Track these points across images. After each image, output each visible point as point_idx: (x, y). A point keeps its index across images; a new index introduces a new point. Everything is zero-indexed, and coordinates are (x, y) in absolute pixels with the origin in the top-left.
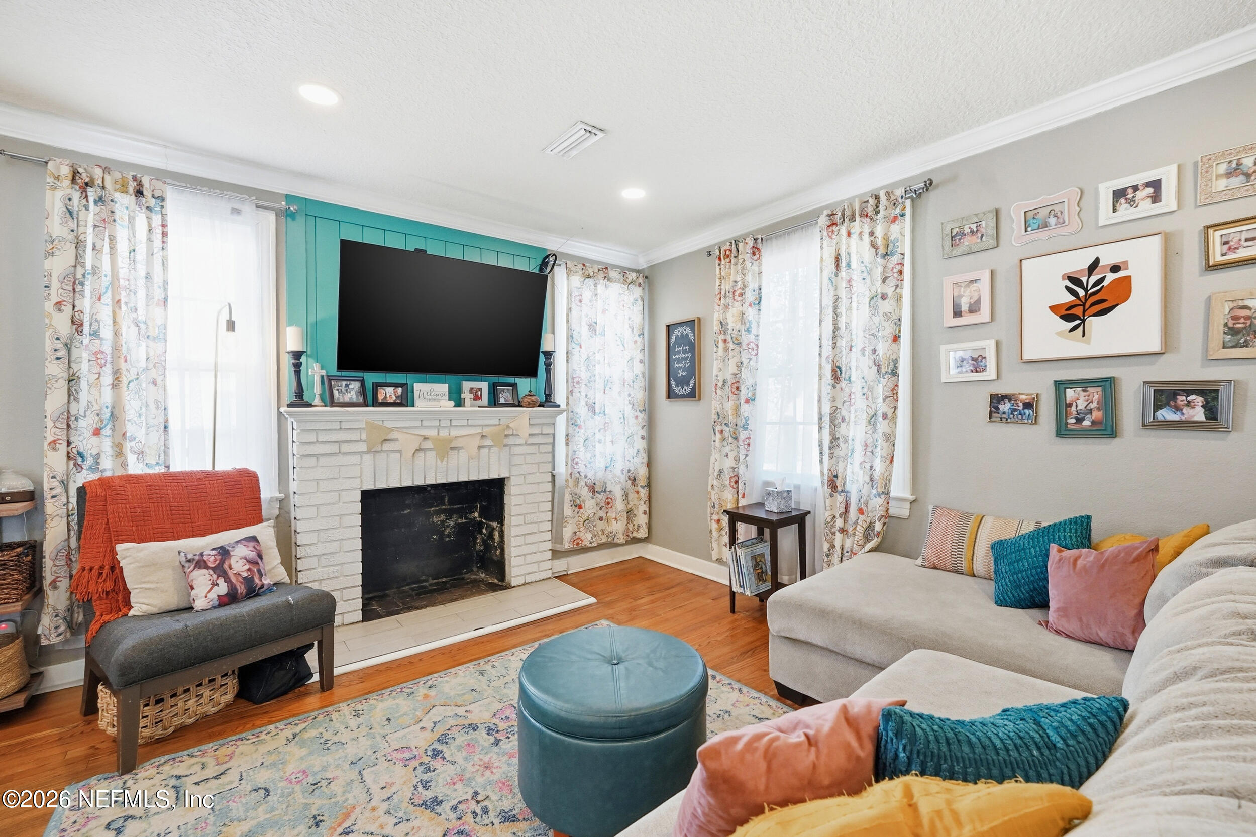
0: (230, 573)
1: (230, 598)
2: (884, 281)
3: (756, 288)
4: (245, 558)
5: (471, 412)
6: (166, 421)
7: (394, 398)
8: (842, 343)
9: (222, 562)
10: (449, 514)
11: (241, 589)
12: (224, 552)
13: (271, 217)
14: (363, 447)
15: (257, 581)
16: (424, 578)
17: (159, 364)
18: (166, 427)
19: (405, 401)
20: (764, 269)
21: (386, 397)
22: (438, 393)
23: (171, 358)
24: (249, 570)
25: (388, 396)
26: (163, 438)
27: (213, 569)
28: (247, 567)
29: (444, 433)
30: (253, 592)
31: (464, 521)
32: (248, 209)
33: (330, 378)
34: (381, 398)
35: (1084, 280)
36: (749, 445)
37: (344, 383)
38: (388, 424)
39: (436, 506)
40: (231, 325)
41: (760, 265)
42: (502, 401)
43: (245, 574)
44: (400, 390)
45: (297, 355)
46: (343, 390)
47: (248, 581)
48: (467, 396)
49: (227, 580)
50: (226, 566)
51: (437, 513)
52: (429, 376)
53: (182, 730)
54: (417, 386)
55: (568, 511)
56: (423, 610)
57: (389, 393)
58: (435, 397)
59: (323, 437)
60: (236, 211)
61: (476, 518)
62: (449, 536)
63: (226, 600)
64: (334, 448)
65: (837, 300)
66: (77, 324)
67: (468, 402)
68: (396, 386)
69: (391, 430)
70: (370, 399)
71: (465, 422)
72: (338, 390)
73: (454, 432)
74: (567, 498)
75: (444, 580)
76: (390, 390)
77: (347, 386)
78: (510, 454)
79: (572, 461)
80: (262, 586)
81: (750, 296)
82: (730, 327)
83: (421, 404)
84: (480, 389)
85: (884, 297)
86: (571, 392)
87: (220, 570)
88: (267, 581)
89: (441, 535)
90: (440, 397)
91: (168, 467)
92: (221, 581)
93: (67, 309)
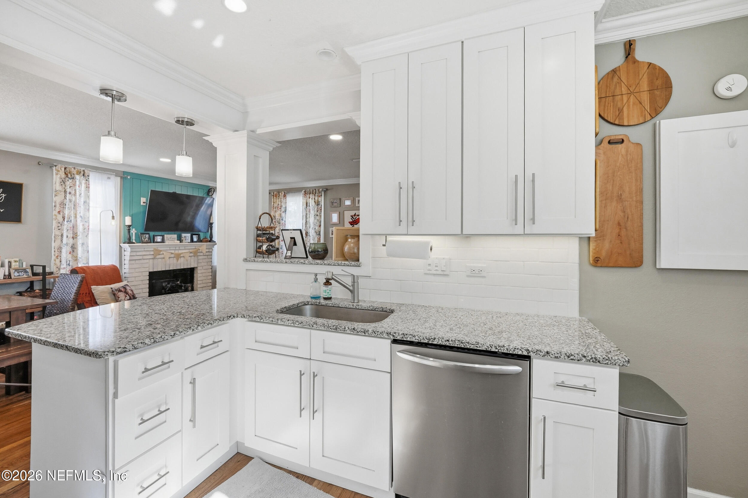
2: (317, 211)
3: (285, 207)
5: (185, 244)
6: (88, 249)
8: (308, 226)
9: (125, 290)
13: (119, 179)
14: (152, 257)
17: (87, 230)
18: (88, 251)
19: (163, 241)
20: (287, 201)
21: (157, 240)
22: (173, 238)
23: (91, 228)
26: (87, 255)
27: (124, 292)
29: (177, 252)
31: (174, 285)
32: (113, 177)
33: (141, 234)
34: (155, 240)
35: (354, 217)
36: (282, 254)
37: (145, 235)
38: (160, 249)
40: (113, 218)
41: (286, 201)
42: (195, 240)
44: (161, 237)
45: (129, 226)
46: (145, 238)
48: (183, 239)
49: (129, 295)
50: (127, 291)
51: (165, 282)
52: (170, 233)
54: (166, 236)
59: (138, 254)
60: (109, 178)
61: (178, 284)
64: (141, 257)
65: (307, 214)
66: (64, 218)
67: (184, 241)
69: (161, 251)
70: (152, 240)
71: (184, 248)
73: (180, 252)
76: (158, 237)
77: (145, 236)
78: (198, 259)
81: (283, 209)
82: (277, 218)
83: (167, 243)
84: (188, 237)
85: (317, 215)
87: (126, 293)
93: (62, 213)
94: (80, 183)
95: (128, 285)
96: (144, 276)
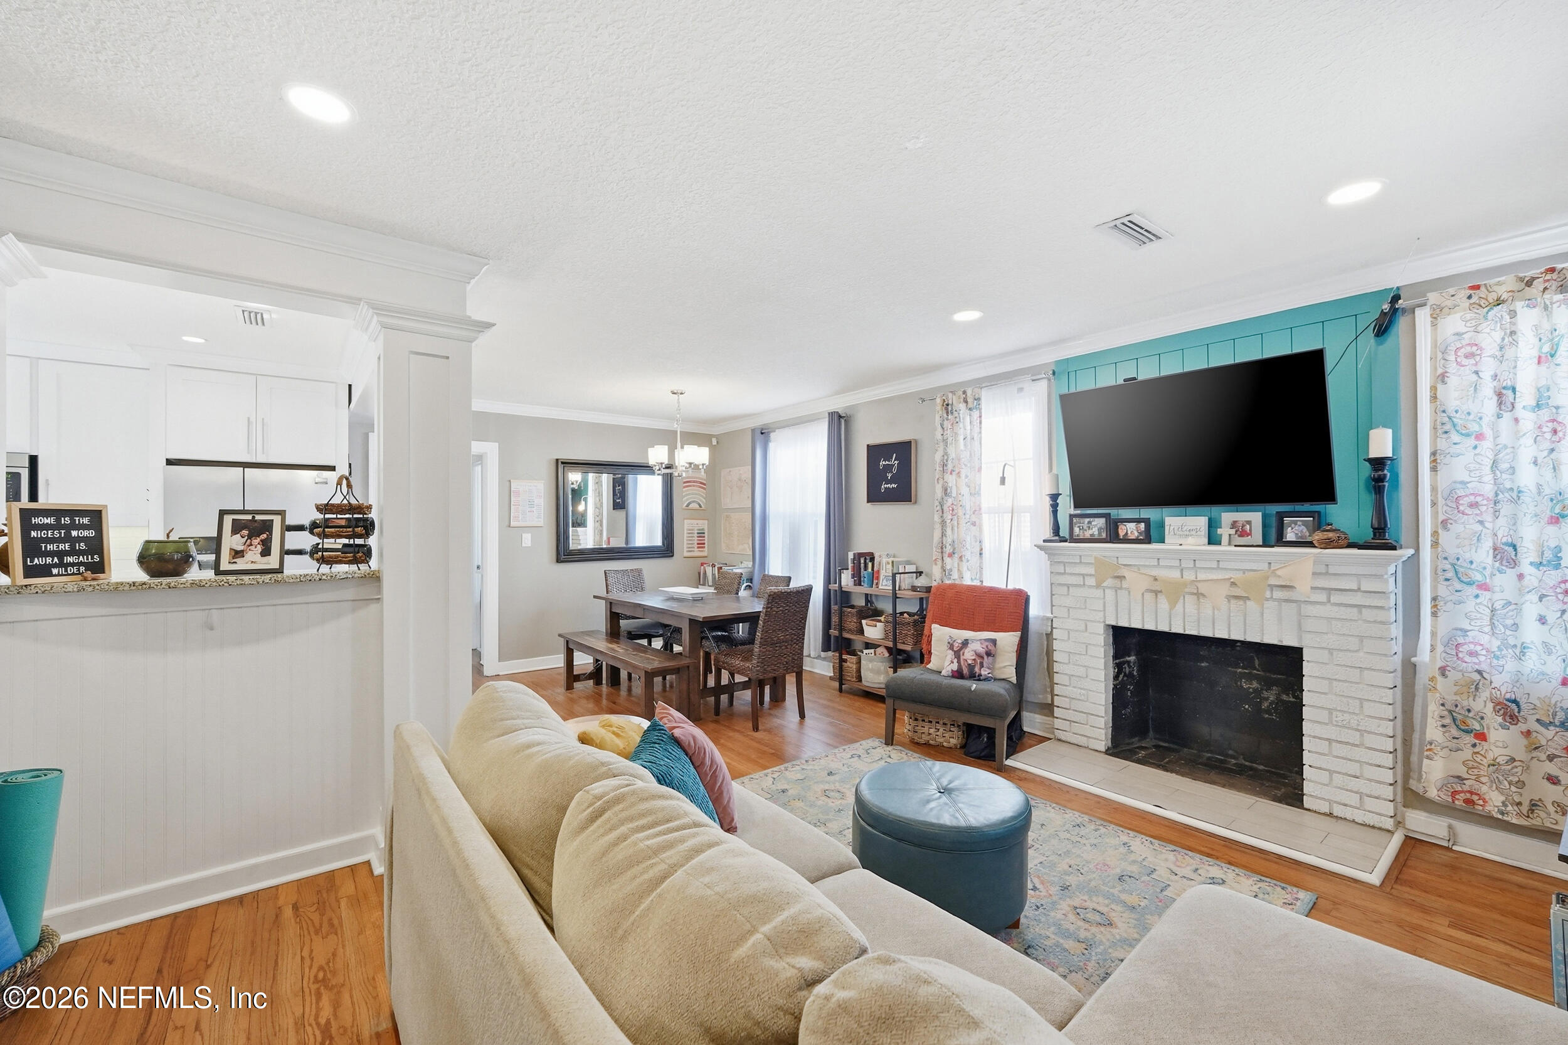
0: (962, 657)
1: (958, 674)
4: (975, 652)
5: (1224, 553)
6: (981, 549)
7: (1136, 534)
9: (961, 649)
11: (965, 671)
12: (965, 643)
13: (1044, 385)
14: (1091, 581)
15: (977, 669)
16: (1231, 752)
17: (977, 511)
18: (981, 554)
21: (1127, 533)
22: (1191, 528)
23: (984, 506)
24: (974, 660)
25: (1129, 532)
26: (978, 562)
28: (974, 658)
29: (1189, 576)
30: (973, 676)
31: (1292, 699)
32: (1028, 386)
33: (1072, 516)
34: (1121, 533)
37: (1087, 520)
38: (1121, 561)
39: (1243, 668)
40: (1003, 481)
42: (1290, 536)
43: (970, 662)
44: (1142, 525)
45: (1054, 497)
46: (1085, 527)
47: (971, 667)
48: (1225, 531)
49: (959, 662)
50: (961, 653)
51: (1250, 677)
52: (1189, 509)
53: (927, 744)
54: (1169, 521)
55: (1434, 732)
57: (1131, 530)
58: (1188, 533)
59: (1069, 570)
60: (1021, 390)
62: (1268, 711)
63: (956, 674)
64: (1079, 581)
66: (946, 491)
67: (1225, 540)
68: (1138, 521)
69: (1121, 567)
71: (1214, 565)
72: (1079, 527)
73: (1201, 576)
74: (1433, 709)
75: (1261, 767)
76: (1131, 526)
77: (1089, 522)
78: (1299, 614)
79: (1454, 645)
80: (980, 675)
83: (1172, 542)
84: (1249, 523)
86: (1444, 523)
87: (957, 655)
88: (984, 672)
89: (1256, 706)
90: (1194, 533)
91: (982, 582)
92: (955, 661)
93: (941, 481)
94: (963, 420)
95: (994, 642)
96: (1091, 633)
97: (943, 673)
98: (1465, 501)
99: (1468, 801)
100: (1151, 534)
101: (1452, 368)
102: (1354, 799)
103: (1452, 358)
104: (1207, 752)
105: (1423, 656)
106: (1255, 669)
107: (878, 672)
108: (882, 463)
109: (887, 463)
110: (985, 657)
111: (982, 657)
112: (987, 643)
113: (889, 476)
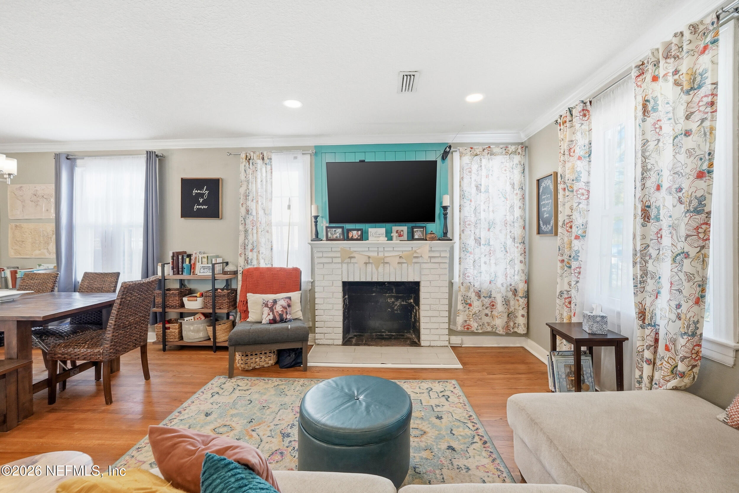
0: (275, 311)
1: (273, 321)
4: (282, 306)
6: (272, 247)
7: (357, 236)
9: (273, 306)
10: (397, 298)
11: (278, 318)
12: (275, 302)
13: (308, 157)
14: (339, 260)
15: (284, 316)
16: (383, 330)
17: (269, 224)
18: (272, 249)
21: (353, 236)
22: (379, 233)
23: (273, 221)
24: (282, 311)
25: (354, 235)
26: (270, 253)
27: (270, 308)
28: (282, 309)
29: (381, 255)
30: (282, 320)
31: (405, 303)
32: (300, 156)
34: (350, 236)
36: (579, 273)
37: (334, 229)
38: (352, 249)
39: (389, 293)
40: (289, 207)
42: (416, 237)
43: (280, 312)
44: (360, 232)
45: (316, 217)
46: (333, 233)
47: (281, 316)
48: (394, 234)
49: (274, 314)
50: (274, 308)
51: (390, 297)
52: (377, 225)
53: (254, 369)
54: (370, 230)
55: (460, 307)
56: (371, 347)
57: (355, 234)
58: (378, 235)
59: (325, 255)
60: (295, 158)
61: (411, 302)
62: (397, 310)
63: (272, 321)
64: (330, 260)
66: (248, 211)
67: (394, 238)
68: (358, 230)
69: (352, 252)
70: (346, 237)
71: (392, 249)
72: (330, 233)
73: (386, 254)
74: (460, 298)
75: (394, 334)
76: (355, 232)
77: (335, 231)
78: (420, 268)
79: (464, 275)
80: (286, 319)
81: (579, 151)
82: (567, 177)
83: (372, 239)
84: (402, 231)
86: (463, 231)
87: (272, 309)
88: (289, 317)
89: (393, 308)
90: (380, 235)
91: (272, 265)
92: (271, 313)
93: (244, 206)
94: (261, 169)
95: (290, 298)
96: (335, 286)
97: (264, 322)
98: (467, 223)
99: (468, 329)
100: (363, 237)
101: (465, 176)
102: (436, 338)
103: (465, 172)
104: (374, 333)
105: (456, 279)
106: (394, 293)
107: (198, 331)
108: (195, 192)
109: (199, 191)
110: (288, 308)
111: (286, 308)
112: (287, 300)
113: (201, 200)
